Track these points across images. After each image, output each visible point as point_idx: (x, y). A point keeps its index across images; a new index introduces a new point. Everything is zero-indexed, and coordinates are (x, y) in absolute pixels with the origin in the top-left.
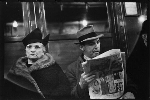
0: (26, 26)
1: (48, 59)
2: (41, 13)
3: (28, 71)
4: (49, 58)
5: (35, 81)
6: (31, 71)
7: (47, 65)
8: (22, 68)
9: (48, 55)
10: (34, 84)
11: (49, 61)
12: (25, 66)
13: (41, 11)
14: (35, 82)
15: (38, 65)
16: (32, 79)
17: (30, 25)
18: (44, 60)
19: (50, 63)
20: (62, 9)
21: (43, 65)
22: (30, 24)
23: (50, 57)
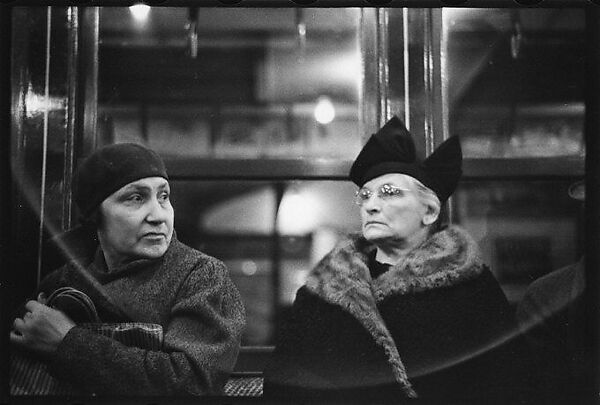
0: (370, 118)
1: (456, 250)
2: (431, 67)
3: (368, 293)
4: (461, 249)
5: (390, 339)
6: (380, 296)
7: (449, 276)
8: (350, 277)
9: (457, 234)
10: (388, 350)
11: (460, 260)
12: (361, 270)
13: (431, 61)
14: (389, 344)
15: (412, 273)
16: (382, 327)
17: (383, 114)
18: (439, 255)
19: (461, 268)
20: (515, 54)
21: (433, 278)
22: (383, 110)
23: (466, 244)
